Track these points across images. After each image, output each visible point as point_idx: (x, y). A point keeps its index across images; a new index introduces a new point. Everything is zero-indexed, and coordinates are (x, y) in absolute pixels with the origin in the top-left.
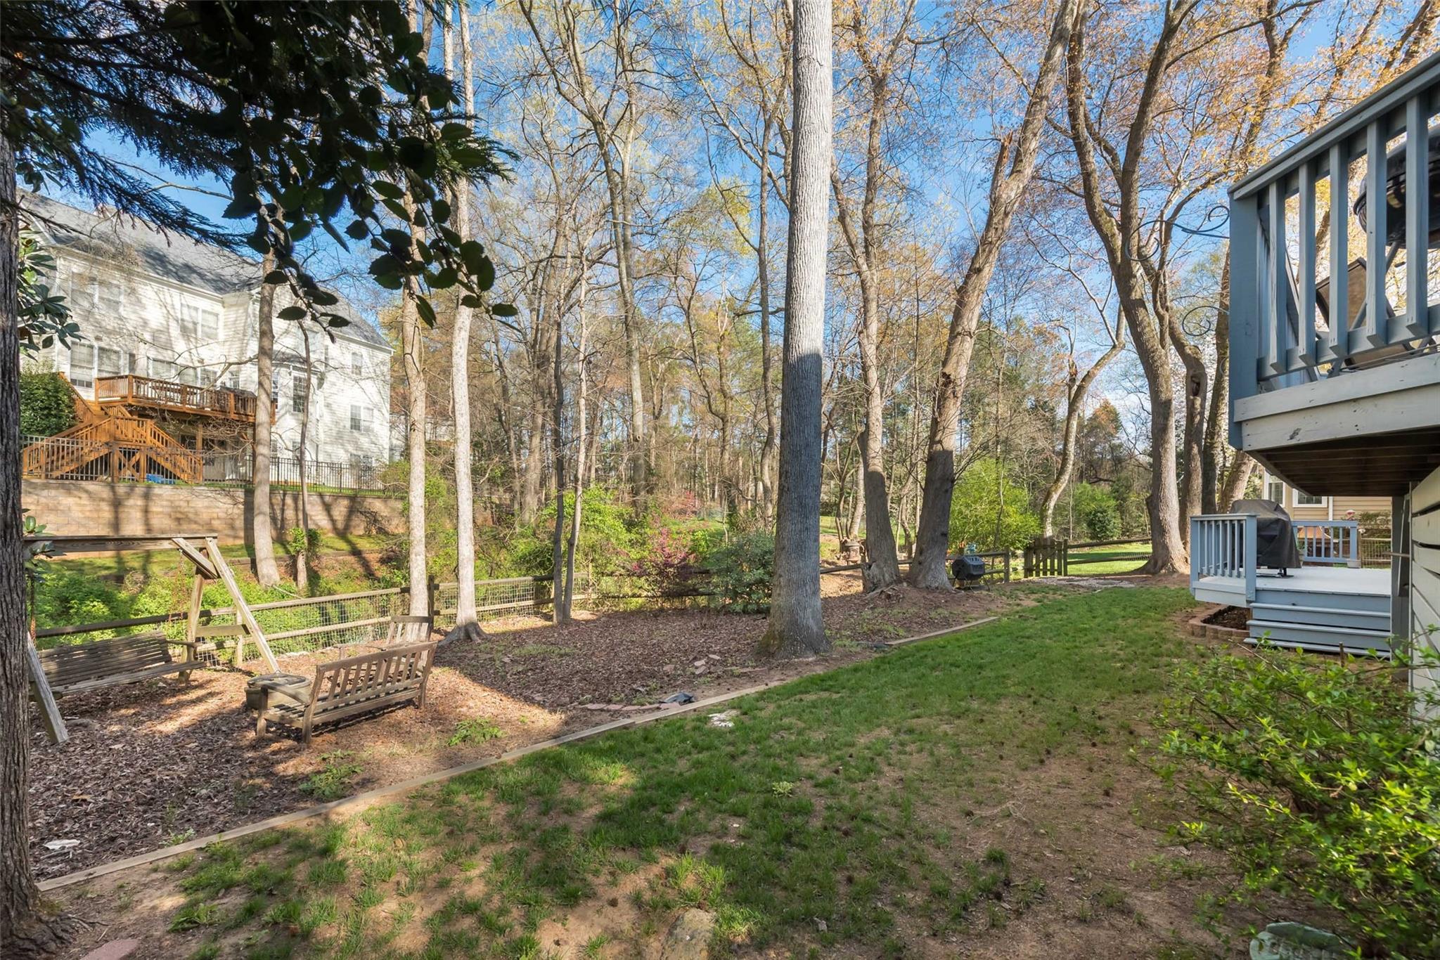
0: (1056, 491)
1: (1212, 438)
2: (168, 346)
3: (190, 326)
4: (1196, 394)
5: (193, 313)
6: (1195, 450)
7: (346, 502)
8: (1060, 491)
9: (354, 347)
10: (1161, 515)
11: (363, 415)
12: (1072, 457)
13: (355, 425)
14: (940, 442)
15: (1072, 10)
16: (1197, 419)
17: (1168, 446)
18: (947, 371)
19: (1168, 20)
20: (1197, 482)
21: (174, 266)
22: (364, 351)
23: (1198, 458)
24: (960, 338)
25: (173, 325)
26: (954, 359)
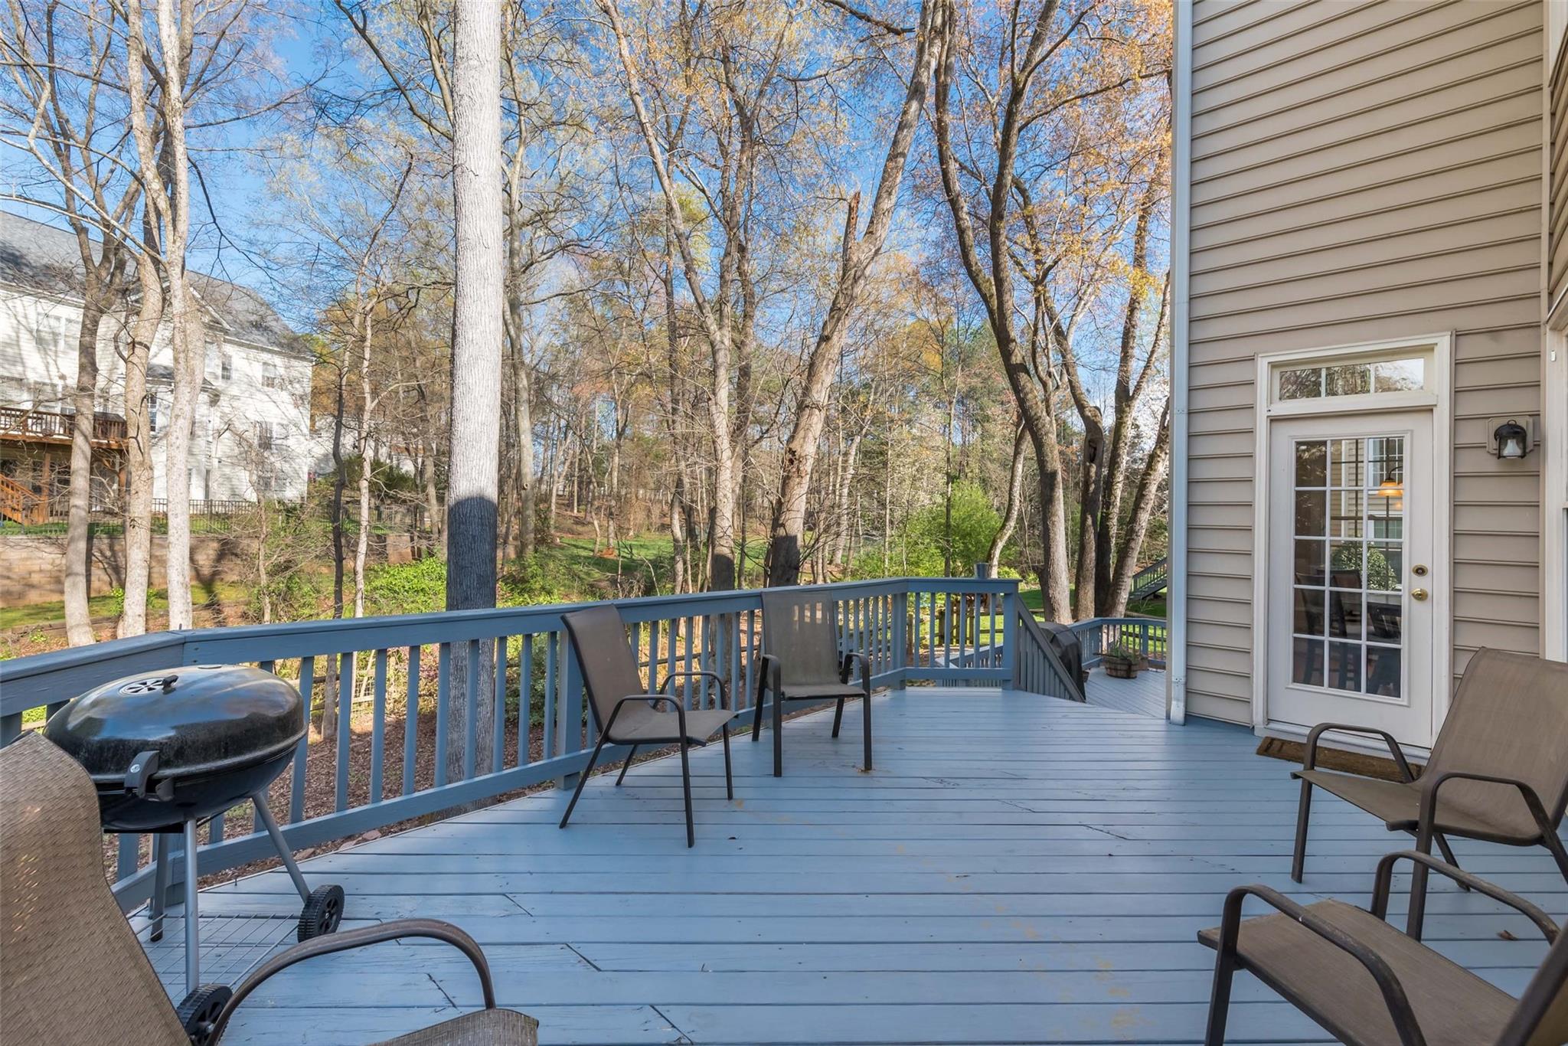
0: (1001, 538)
1: (1108, 508)
2: (18, 360)
3: (48, 337)
4: (1092, 460)
5: (53, 322)
6: (1089, 521)
7: (215, 545)
8: (1006, 538)
9: (266, 356)
10: (1051, 592)
11: (277, 432)
12: (1017, 503)
13: (266, 443)
14: (783, 525)
15: (929, 63)
16: (1092, 487)
17: (1055, 519)
18: (793, 446)
19: (1015, 82)
20: (1091, 555)
21: (32, 268)
22: (278, 360)
23: (1091, 530)
24: (807, 411)
25: (25, 336)
26: (801, 433)
